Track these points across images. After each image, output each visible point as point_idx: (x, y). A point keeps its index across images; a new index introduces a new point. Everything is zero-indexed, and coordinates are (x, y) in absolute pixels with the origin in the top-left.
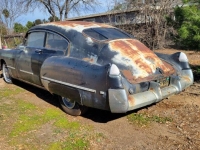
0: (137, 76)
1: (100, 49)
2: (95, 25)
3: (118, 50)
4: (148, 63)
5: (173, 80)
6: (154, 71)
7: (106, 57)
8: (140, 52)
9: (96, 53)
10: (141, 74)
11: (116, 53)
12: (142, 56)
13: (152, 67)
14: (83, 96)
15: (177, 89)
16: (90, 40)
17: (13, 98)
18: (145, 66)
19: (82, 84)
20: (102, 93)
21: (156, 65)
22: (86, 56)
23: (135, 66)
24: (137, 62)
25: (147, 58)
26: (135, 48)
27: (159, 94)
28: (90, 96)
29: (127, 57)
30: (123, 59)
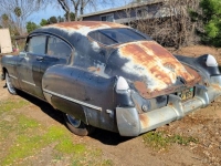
0: (152, 88)
1: (108, 55)
2: (104, 26)
3: (130, 57)
4: (167, 71)
5: (199, 90)
6: (174, 81)
7: (115, 66)
8: (157, 58)
9: (103, 61)
10: (157, 85)
11: (126, 61)
12: (159, 62)
13: (171, 76)
14: (88, 114)
15: (204, 102)
16: (96, 45)
17: (14, 114)
18: (162, 76)
19: (87, 100)
20: (109, 111)
21: (176, 73)
22: (92, 65)
23: (150, 76)
24: (152, 71)
25: (165, 65)
26: (150, 53)
27: (179, 111)
28: (95, 114)
29: (140, 65)
30: (135, 67)
